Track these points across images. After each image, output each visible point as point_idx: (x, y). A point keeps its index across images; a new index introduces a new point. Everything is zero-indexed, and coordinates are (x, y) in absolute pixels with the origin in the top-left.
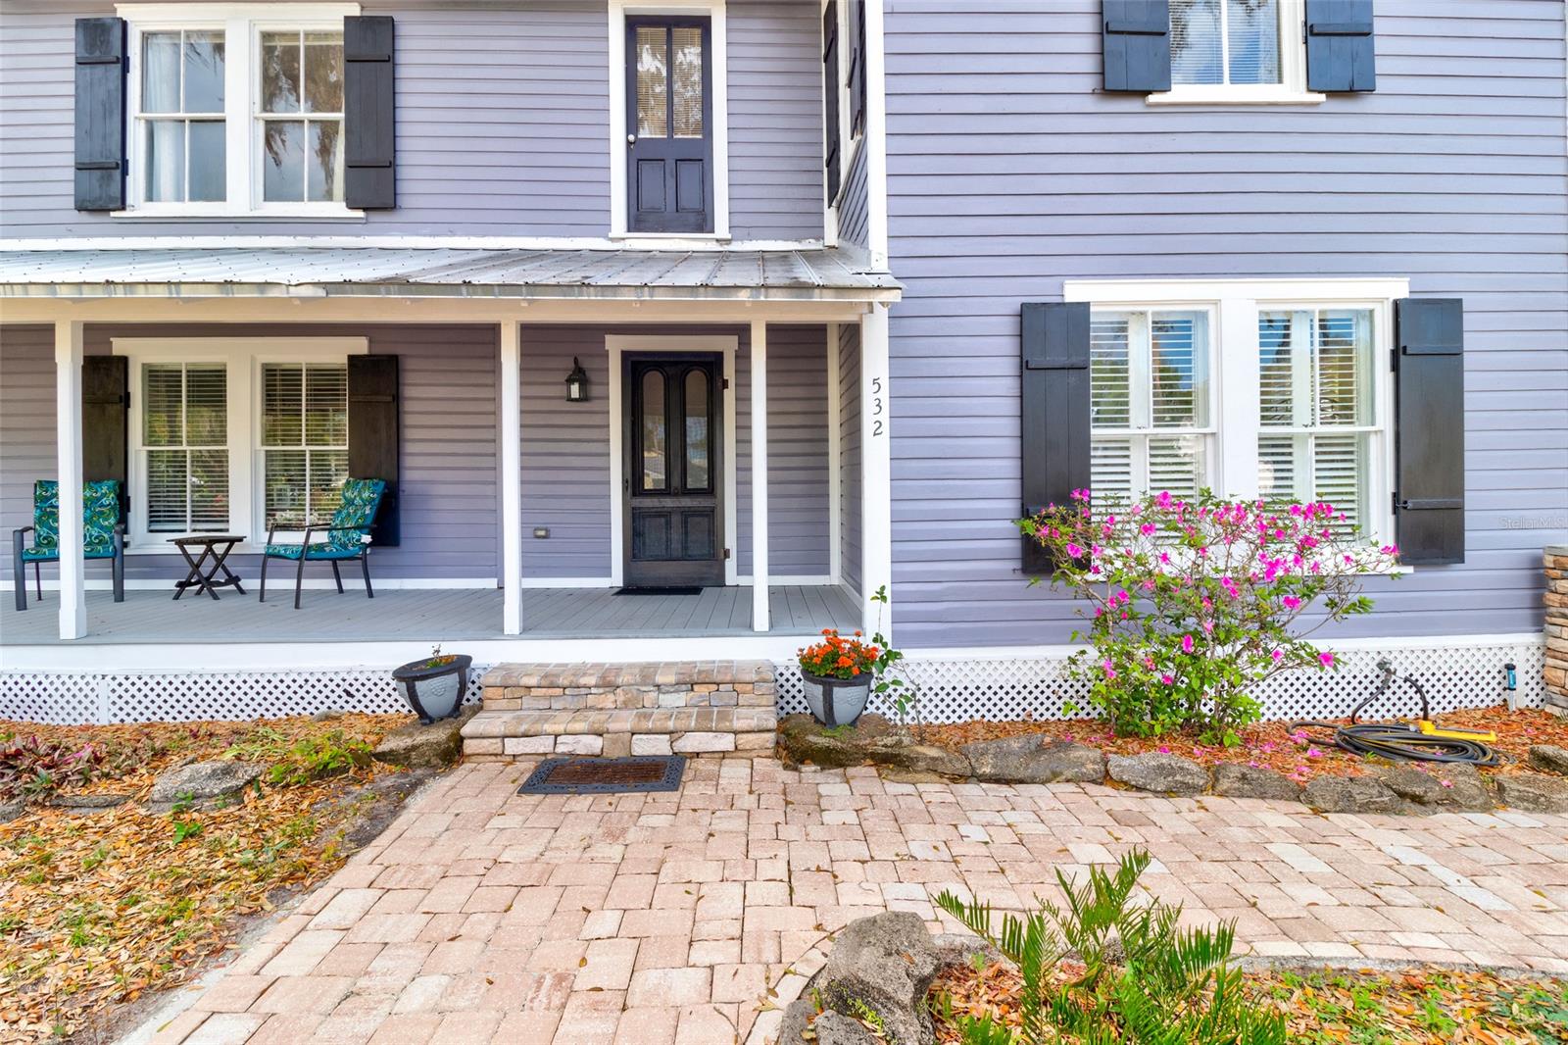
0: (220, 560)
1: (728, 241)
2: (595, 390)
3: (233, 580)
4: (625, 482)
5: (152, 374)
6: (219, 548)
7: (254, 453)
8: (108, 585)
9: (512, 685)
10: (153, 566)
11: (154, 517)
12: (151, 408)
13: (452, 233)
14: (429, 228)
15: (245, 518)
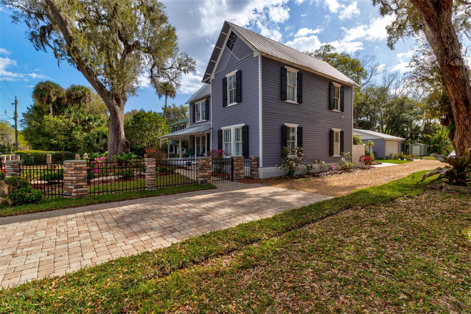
7: (201, 145)
12: (197, 141)
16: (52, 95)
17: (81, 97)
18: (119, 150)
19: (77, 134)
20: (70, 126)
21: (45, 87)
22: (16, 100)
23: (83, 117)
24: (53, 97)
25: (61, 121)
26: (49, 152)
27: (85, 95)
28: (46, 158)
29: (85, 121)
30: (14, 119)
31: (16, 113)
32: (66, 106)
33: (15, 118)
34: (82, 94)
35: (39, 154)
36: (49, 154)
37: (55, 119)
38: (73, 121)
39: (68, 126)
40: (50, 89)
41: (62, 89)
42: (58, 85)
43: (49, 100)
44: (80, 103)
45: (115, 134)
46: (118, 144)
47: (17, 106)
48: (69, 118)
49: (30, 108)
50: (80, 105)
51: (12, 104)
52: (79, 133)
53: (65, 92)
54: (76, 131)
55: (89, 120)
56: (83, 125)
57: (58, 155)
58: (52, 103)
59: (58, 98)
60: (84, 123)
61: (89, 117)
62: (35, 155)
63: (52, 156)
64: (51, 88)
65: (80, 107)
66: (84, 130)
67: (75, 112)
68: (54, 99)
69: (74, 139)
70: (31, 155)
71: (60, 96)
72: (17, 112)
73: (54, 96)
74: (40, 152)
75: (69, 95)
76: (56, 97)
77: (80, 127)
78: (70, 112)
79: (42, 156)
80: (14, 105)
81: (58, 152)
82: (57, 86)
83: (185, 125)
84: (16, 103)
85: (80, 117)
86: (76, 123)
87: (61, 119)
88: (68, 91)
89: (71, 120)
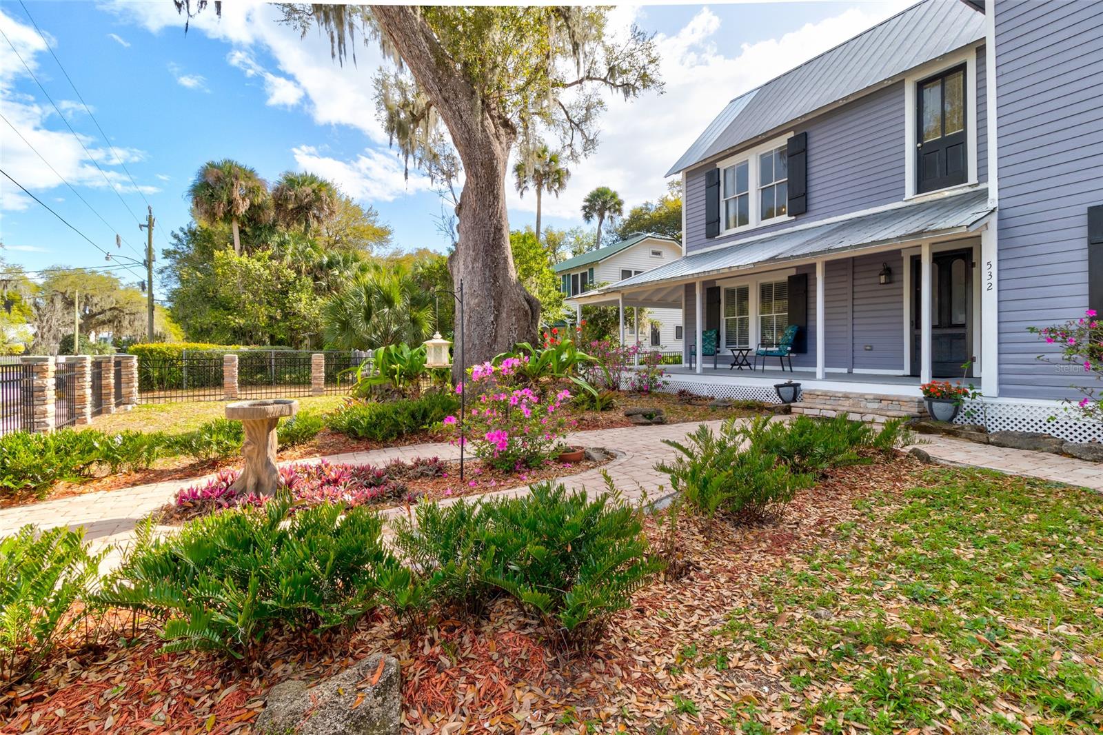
0: (745, 357)
1: (977, 185)
2: (896, 278)
3: (749, 364)
4: (911, 322)
5: (728, 291)
6: (744, 352)
7: (757, 317)
8: (712, 366)
9: (812, 394)
10: (725, 359)
11: (728, 343)
12: (727, 305)
13: (830, 217)
14: (819, 217)
15: (754, 342)
16: (238, 198)
17: (308, 207)
18: (503, 332)
19: (300, 300)
20: (283, 280)
21: (220, 174)
22: (150, 216)
23: (315, 255)
24: (241, 201)
25: (258, 265)
26: (232, 347)
27: (319, 199)
28: (221, 365)
29: (321, 267)
30: (145, 264)
31: (149, 251)
32: (272, 229)
33: (148, 264)
34: (313, 196)
35: (202, 354)
36: (232, 354)
37: (244, 259)
38: (289, 267)
39: (279, 278)
40: (233, 180)
41: (263, 182)
42: (252, 171)
43: (229, 211)
44: (307, 220)
45: (485, 265)
46: (498, 309)
47: (153, 232)
48: (281, 258)
49: (181, 235)
50: (308, 226)
51: (141, 226)
52: (304, 296)
53: (270, 191)
54: (298, 291)
55: (331, 265)
56: (316, 279)
57: (257, 356)
58: (238, 218)
59: (252, 205)
60: (318, 271)
61: (328, 257)
62: (191, 357)
63: (241, 360)
64: (237, 179)
65: (306, 230)
66: (318, 290)
67: (296, 243)
68: (243, 208)
69: (294, 314)
70: (179, 358)
71: (259, 200)
72: (153, 246)
73: (244, 199)
74: (205, 347)
75: (280, 200)
76: (248, 202)
77: (308, 281)
78: (282, 244)
79: (211, 359)
80: (146, 229)
81: (256, 348)
82: (250, 175)
83: (591, 270)
84: (150, 226)
85: (308, 258)
86: (299, 272)
87: (259, 260)
88: (277, 190)
89: (284, 263)
